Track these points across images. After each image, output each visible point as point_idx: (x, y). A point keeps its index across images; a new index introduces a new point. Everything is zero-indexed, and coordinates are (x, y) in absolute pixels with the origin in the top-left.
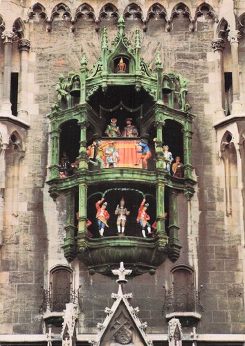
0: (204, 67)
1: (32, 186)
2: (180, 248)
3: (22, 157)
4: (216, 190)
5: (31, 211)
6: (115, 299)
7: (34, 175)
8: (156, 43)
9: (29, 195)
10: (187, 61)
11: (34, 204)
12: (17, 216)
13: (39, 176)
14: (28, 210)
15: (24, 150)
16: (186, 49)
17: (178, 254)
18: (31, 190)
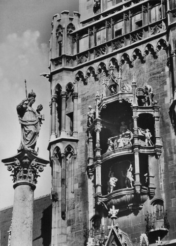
0: (164, 76)
1: (80, 173)
2: (155, 189)
3: (75, 158)
4: (173, 147)
5: (80, 188)
6: (110, 229)
7: (81, 166)
8: (139, 71)
9: (79, 179)
10: (155, 76)
11: (82, 183)
12: (73, 193)
13: (84, 166)
14: (79, 187)
15: (75, 154)
16: (154, 69)
17: (154, 193)
18: (80, 176)
